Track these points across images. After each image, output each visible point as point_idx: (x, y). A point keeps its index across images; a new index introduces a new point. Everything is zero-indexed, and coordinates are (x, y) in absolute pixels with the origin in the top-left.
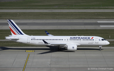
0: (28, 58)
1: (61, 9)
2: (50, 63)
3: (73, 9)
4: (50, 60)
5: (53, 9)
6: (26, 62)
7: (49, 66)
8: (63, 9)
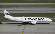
0: (24, 28)
1: (41, 3)
2: (36, 30)
3: (47, 3)
4: (36, 29)
5: (37, 3)
6: (24, 30)
7: (35, 32)
8: (43, 3)
